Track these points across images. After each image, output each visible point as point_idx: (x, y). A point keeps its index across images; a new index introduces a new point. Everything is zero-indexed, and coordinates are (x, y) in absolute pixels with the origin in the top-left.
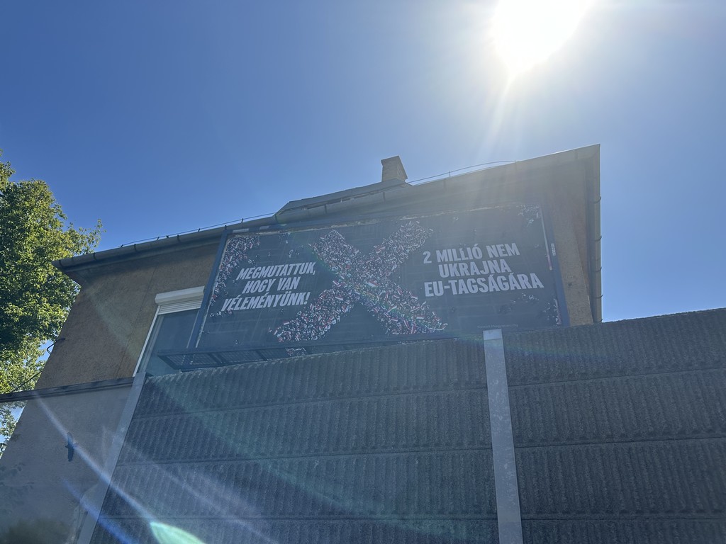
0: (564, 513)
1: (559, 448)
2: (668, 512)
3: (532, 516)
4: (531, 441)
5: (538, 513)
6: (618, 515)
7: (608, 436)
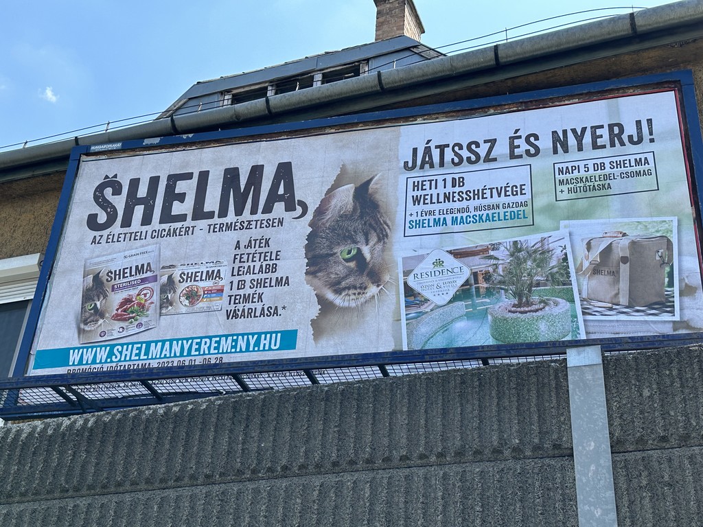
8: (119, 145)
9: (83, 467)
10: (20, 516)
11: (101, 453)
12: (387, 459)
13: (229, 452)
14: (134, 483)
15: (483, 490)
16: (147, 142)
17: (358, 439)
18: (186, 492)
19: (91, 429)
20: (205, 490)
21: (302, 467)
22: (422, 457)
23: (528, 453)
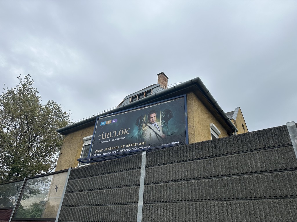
0: (152, 202)
1: (153, 185)
2: (172, 201)
3: (146, 203)
4: (148, 183)
5: (147, 202)
6: (162, 202)
7: (163, 181)
8: (103, 116)
9: (87, 173)
10: (79, 181)
11: (89, 171)
12: (120, 170)
13: (103, 170)
14: (92, 175)
15: (131, 174)
16: (106, 115)
17: (117, 167)
18: (98, 176)
19: (88, 168)
20: (100, 176)
21: (111, 172)
22: (124, 170)
23: (136, 168)
